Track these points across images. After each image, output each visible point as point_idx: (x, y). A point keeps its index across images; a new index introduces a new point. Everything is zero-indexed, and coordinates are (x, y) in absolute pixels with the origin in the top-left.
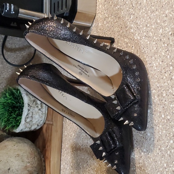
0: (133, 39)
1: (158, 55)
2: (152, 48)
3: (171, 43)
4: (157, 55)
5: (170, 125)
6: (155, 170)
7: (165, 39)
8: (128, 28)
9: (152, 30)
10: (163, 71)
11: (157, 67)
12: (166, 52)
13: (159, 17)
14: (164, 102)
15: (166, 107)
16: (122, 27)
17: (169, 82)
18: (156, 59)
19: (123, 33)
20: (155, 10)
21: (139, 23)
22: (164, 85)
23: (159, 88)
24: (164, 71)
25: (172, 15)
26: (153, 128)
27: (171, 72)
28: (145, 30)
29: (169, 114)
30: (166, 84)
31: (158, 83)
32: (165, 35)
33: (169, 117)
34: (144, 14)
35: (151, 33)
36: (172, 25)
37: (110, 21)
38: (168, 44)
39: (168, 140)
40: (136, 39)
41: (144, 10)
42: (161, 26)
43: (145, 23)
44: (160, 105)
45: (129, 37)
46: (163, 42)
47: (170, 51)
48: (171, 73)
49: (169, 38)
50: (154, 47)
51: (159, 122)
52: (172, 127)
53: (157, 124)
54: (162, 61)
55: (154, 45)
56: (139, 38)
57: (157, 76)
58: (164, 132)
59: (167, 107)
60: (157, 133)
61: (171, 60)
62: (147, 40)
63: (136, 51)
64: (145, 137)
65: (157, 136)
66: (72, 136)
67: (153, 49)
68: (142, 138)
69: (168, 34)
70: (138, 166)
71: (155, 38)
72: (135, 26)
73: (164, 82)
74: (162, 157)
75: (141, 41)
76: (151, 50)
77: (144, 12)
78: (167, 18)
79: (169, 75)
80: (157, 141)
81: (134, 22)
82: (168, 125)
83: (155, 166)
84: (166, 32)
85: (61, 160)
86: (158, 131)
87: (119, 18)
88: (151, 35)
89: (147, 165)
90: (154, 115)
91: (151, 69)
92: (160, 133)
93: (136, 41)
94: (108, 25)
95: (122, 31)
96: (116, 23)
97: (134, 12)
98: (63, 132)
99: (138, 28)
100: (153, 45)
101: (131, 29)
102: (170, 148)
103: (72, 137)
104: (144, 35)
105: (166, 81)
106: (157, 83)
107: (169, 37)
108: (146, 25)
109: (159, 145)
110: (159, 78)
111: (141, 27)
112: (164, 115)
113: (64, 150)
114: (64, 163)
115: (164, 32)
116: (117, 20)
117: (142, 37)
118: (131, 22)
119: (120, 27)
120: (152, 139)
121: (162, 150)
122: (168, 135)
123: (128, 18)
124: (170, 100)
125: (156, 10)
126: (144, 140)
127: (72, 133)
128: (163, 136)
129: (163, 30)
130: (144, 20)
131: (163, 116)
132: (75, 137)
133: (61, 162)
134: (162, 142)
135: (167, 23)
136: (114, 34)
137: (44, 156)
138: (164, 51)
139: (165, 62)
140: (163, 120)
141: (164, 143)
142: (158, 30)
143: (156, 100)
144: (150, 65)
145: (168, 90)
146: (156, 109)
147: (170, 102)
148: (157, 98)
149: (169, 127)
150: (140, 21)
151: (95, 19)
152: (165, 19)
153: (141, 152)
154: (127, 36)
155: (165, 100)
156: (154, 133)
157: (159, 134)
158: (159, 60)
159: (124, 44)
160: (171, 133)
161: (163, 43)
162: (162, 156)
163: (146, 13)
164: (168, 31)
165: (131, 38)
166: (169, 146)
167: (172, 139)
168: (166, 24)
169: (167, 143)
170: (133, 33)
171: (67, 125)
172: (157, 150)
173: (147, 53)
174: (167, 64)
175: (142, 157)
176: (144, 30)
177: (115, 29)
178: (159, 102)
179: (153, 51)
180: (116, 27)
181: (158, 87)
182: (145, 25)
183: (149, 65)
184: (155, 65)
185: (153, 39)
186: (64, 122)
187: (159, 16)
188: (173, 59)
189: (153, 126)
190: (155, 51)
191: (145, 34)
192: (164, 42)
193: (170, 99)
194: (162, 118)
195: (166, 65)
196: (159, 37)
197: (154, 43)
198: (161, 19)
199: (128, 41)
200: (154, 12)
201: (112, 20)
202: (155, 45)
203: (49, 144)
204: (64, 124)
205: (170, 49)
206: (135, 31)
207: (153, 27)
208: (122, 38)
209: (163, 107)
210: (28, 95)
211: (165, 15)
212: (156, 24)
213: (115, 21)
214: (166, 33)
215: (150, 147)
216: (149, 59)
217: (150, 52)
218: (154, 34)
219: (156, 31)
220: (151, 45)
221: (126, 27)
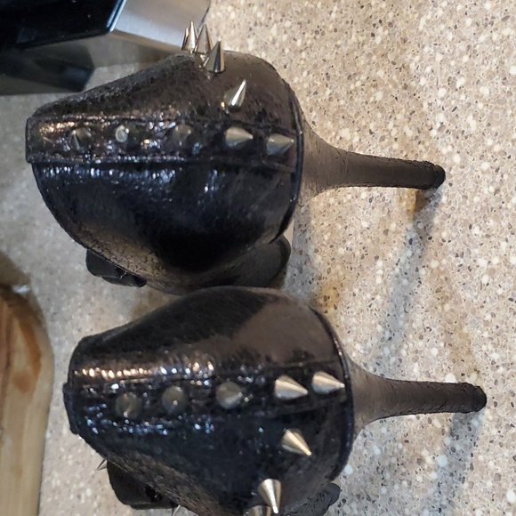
0: (379, 133)
1: (504, 224)
2: (471, 186)
4: (496, 218)
8: (358, 84)
9: (480, 105)
11: (492, 272)
16: (331, 73)
18: (493, 239)
19: (334, 103)
20: (499, 16)
21: (413, 66)
23: (501, 370)
28: (442, 99)
31: (495, 345)
34: (442, 27)
35: (471, 117)
37: (274, 42)
40: (394, 133)
41: (440, 12)
43: (445, 71)
44: (501, 445)
45: (364, 123)
50: (484, 183)
55: (483, 173)
56: (410, 133)
57: (493, 315)
62: (450, 148)
66: (83, 496)
67: (477, 190)
71: (489, 142)
72: (395, 77)
75: (421, 146)
76: (469, 194)
77: (443, 22)
81: (391, 57)
87: (317, 32)
88: (473, 128)
90: (466, 485)
91: (464, 277)
95: (328, 92)
96: (304, 55)
97: (391, 15)
98: (46, 472)
99: (406, 87)
100: (480, 173)
101: (373, 90)
103: (83, 501)
104: (438, 125)
106: (490, 347)
108: (451, 82)
110: (503, 327)
111: (422, 83)
116: (309, 42)
117: (426, 129)
118: (374, 58)
119: (322, 71)
123: (361, 39)
125: (505, 19)
127: (82, 485)
130: (439, 57)
132: (95, 504)
144: (462, 261)
146: (481, 458)
150: (417, 58)
154: (353, 115)
158: (504, 245)
163: (451, 24)
165: (372, 126)
170: (381, 109)
171: (62, 450)
173: (450, 203)
176: (439, 102)
178: (494, 432)
179: (476, 199)
180: (303, 70)
181: (493, 363)
182: (442, 79)
183: (453, 258)
184: (482, 262)
185: (481, 148)
186: (48, 435)
190: (486, 200)
191: (441, 117)
194: (504, 504)
197: (486, 166)
199: (356, 139)
200: (492, 23)
201: (285, 37)
202: (488, 177)
204: (50, 442)
207: (485, 91)
208: (329, 124)
212: (499, 82)
213: (299, 43)
216: (454, 235)
217: (464, 203)
218: (489, 125)
219: (500, 113)
220: (471, 173)
221: (349, 77)
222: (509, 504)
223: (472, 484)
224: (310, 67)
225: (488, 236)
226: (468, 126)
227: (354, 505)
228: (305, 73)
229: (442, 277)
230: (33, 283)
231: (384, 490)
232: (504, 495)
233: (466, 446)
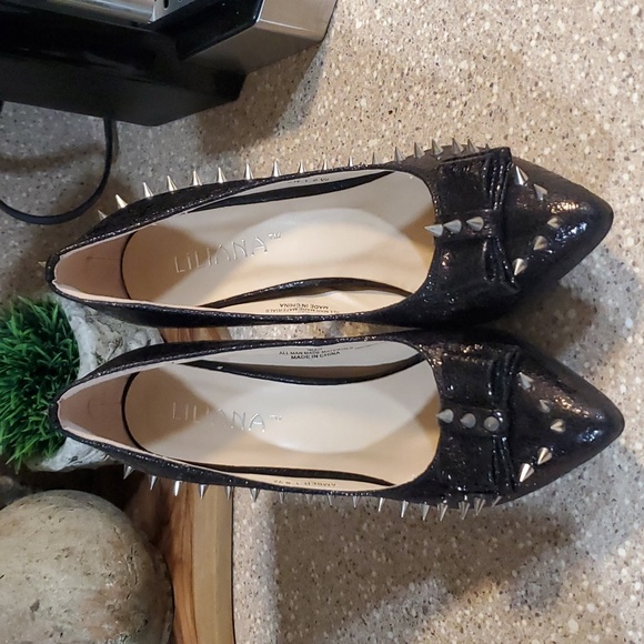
0: (490, 57)
1: (596, 100)
2: (567, 77)
3: (641, 46)
4: (589, 97)
6: (612, 531)
7: (615, 36)
8: (469, 20)
9: (566, 10)
10: (620, 154)
11: (591, 142)
12: (624, 81)
14: (628, 269)
16: (446, 18)
18: (589, 115)
19: (453, 42)
22: (626, 203)
24: (623, 155)
28: (536, 13)
30: (632, 200)
32: (614, 19)
35: (560, 22)
37: (397, 7)
38: (629, 50)
40: (502, 53)
44: (616, 283)
45: (478, 52)
46: (611, 45)
49: (631, 31)
50: (577, 71)
54: (613, 120)
55: (575, 63)
56: (515, 49)
57: (597, 177)
58: (638, 380)
62: (547, 51)
63: (508, 97)
67: (572, 78)
69: (628, 14)
70: (545, 529)
71: (576, 37)
72: (497, 7)
73: (623, 196)
74: (636, 479)
75: (525, 57)
76: (566, 84)
83: (610, 517)
84: (619, 8)
85: (233, 564)
88: (563, 29)
89: (578, 520)
90: (593, 327)
91: (571, 153)
92: (623, 389)
93: (505, 63)
94: (389, 20)
95: (446, 34)
96: (423, 10)
99: (507, 12)
100: (572, 65)
101: (481, 22)
104: (536, 35)
105: (630, 189)
107: (632, 25)
111: (519, 5)
112: (633, 318)
113: (245, 522)
114: (248, 574)
115: (612, 10)
117: (527, 42)
119: (439, 19)
121: (634, 452)
128: (633, 397)
131: (629, 323)
133: (235, 572)
134: (633, 420)
136: (418, 48)
137: (164, 556)
138: (615, 79)
139: (623, 121)
142: (588, 8)
143: (598, 266)
144: (567, 141)
146: (601, 300)
148: (602, 259)
151: (339, 9)
154: (468, 47)
155: (631, 261)
157: (619, 393)
158: (598, 116)
159: (457, 80)
161: (609, 52)
162: (636, 475)
165: (484, 53)
170: (490, 36)
172: (615, 457)
173: (552, 96)
174: (630, 126)
175: (557, 494)
176: (534, 17)
177: (418, 33)
178: (609, 274)
179: (572, 86)
180: (423, 23)
183: (561, 141)
184: (583, 137)
185: (571, 44)
189: (592, 369)
190: (580, 85)
191: (537, 29)
192: (615, 48)
195: (629, 130)
196: (594, 31)
197: (576, 57)
199: (473, 67)
202: (578, 65)
203: (184, 506)
205: (640, 67)
206: (496, 26)
208: (450, 62)
209: (628, 290)
210: (92, 322)
214: (621, 13)
216: (559, 121)
217: (563, 93)
218: (574, 23)
219: (581, 11)
220: (566, 66)
221: (462, 17)
222: (629, 330)
223: (597, 325)
224: (429, 18)
225: (585, 114)
226: (559, 29)
228: (425, 25)
229: (554, 160)
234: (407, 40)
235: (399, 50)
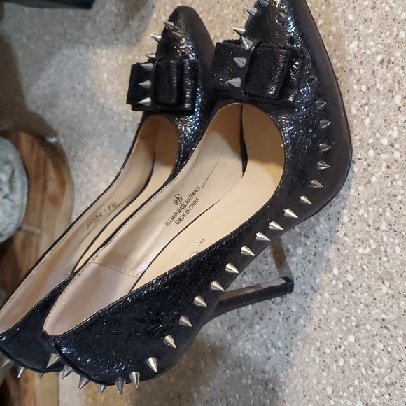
3: (378, 86)
5: (352, 297)
6: (302, 395)
7: (362, 71)
9: (331, 38)
12: (362, 106)
13: (352, 6)
14: (341, 236)
15: (347, 251)
17: (361, 188)
25: (392, 8)
26: (306, 294)
27: (369, 165)
29: (352, 269)
32: (363, 59)
33: (350, 278)
36: (387, 37)
38: (370, 85)
39: (342, 333)
42: (357, 32)
44: (331, 242)
46: (358, 77)
47: (375, 107)
48: (370, 168)
49: (374, 71)
51: (323, 284)
52: (355, 304)
53: (319, 289)
58: (335, 310)
59: (349, 252)
60: (316, 309)
61: (374, 133)
64: (282, 312)
65: (314, 317)
68: (277, 313)
69: (374, 59)
70: (260, 378)
74: (323, 370)
78: (376, 14)
79: (362, 170)
80: (315, 329)
82: (346, 297)
83: (303, 386)
84: (369, 52)
86: (318, 305)
89: (282, 380)
90: (311, 265)
92: (324, 312)
102: (347, 353)
107: (375, 69)
109: (318, 340)
112: (339, 269)
115: (363, 51)
120: (302, 321)
121: (324, 353)
122: (343, 320)
124: (358, 236)
126: (281, 320)
128: (330, 319)
129: (362, 45)
131: (336, 272)
134: (327, 334)
135: (372, 25)
138: (356, 103)
140: (334, 282)
141: (332, 338)
142: (347, 43)
143: (321, 226)
145: (356, 209)
146: (320, 249)
147: (357, 241)
148: (325, 223)
149: (348, 301)
152: (370, 14)
153: (269, 345)
155: (344, 232)
156: (306, 308)
157: (321, 313)
160: (353, 318)
161: (355, 82)
162: (323, 368)
164: (374, 50)
166: (343, 348)
167: (353, 331)
168: (371, 31)
169: (339, 340)
172: (312, 351)
174: (360, 141)
175: (271, 359)
177: (225, 12)
178: (328, 234)
180: (229, 6)
187: (354, 2)
188: (378, 131)
189: (307, 291)
192: (360, 80)
193: (359, 232)
194: (331, 276)
198: (358, 13)
205: (375, 101)
207: (334, 29)
211: (371, 4)
212: (342, 23)
214: (369, 56)
215: (294, 339)
218: (335, 50)
222: (334, 276)
223: (315, 264)
224: (234, 4)
227: (250, 276)
228: (230, 8)
230: (60, 136)
231: (267, 267)
232: (332, 271)
233: (312, 242)
234: (216, 14)
235: (209, 19)
